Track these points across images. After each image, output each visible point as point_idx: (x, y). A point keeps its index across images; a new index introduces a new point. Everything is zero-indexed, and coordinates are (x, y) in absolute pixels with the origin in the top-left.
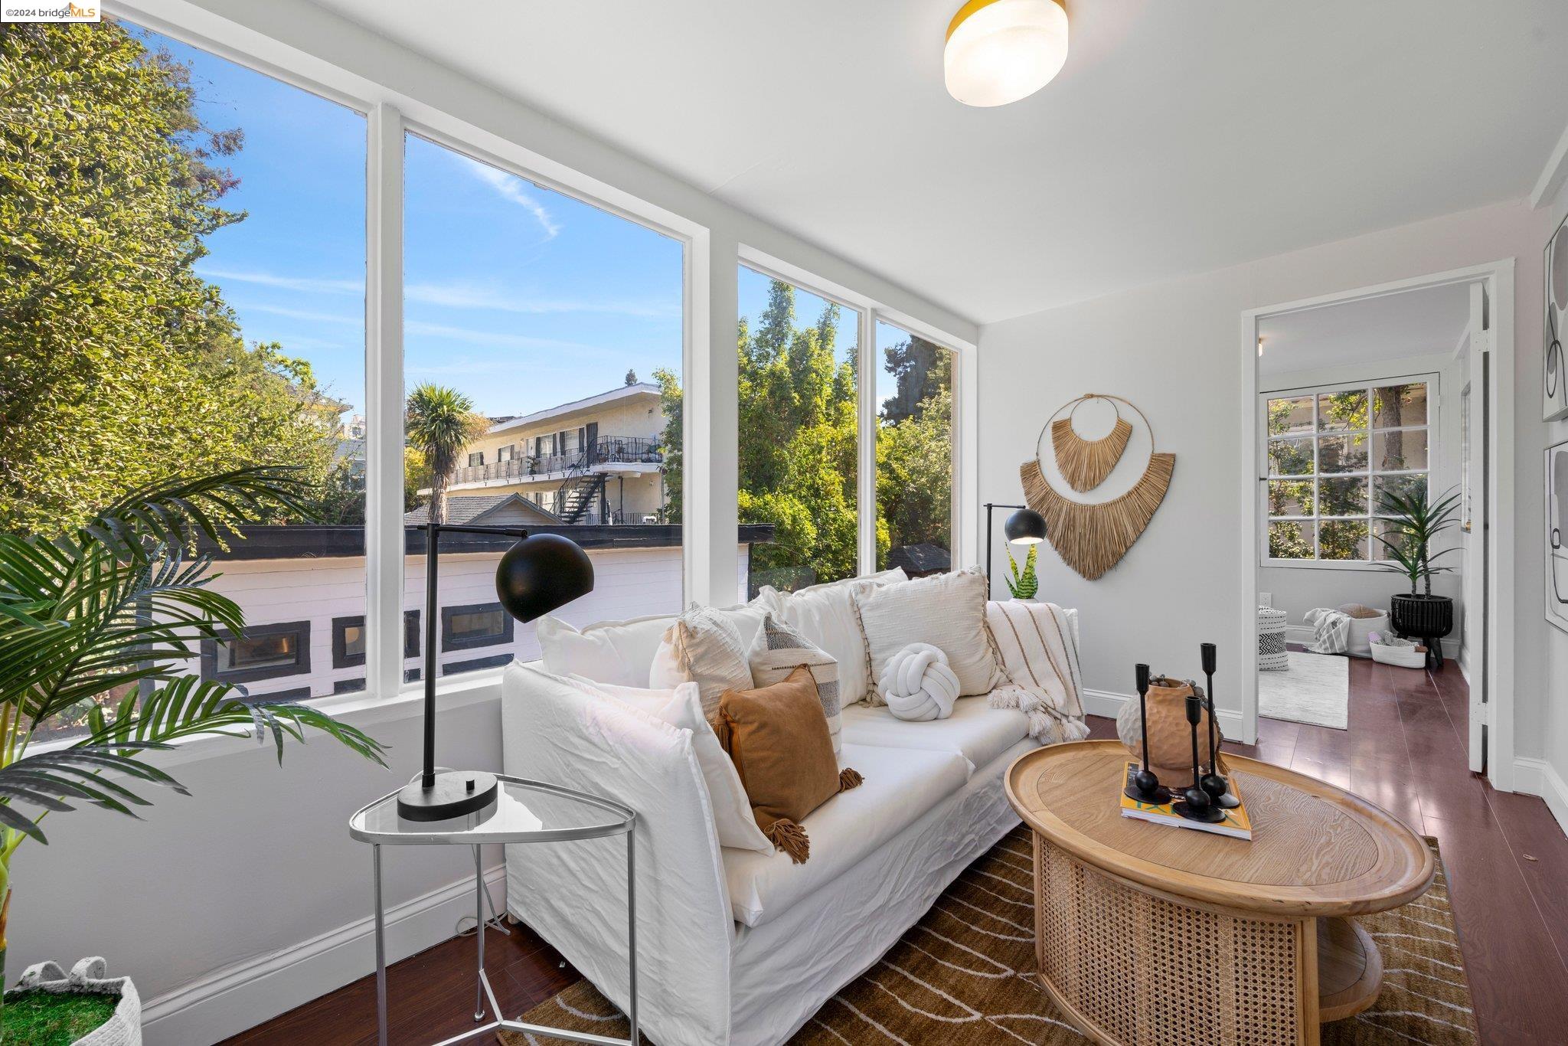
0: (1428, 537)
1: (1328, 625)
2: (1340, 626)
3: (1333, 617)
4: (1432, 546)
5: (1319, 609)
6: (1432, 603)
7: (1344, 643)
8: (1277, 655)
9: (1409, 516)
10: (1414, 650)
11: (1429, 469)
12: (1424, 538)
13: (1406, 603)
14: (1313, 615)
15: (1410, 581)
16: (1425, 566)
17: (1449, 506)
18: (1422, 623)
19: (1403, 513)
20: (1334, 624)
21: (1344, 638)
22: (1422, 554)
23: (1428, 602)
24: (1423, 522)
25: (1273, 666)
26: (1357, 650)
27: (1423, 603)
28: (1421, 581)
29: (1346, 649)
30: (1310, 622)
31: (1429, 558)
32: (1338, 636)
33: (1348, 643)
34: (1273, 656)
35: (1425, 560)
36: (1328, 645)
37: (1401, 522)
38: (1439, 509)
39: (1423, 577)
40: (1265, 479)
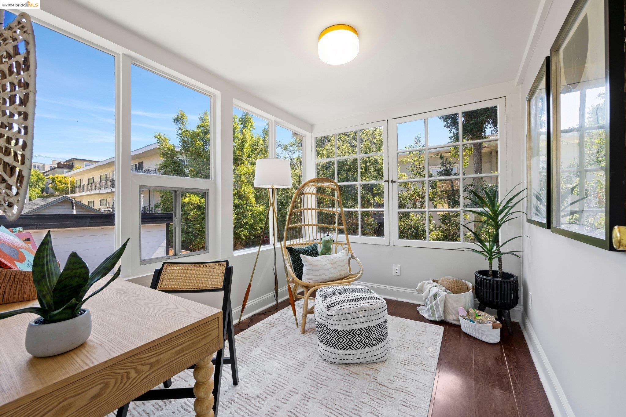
0: (500, 226)
1: (431, 297)
2: (438, 299)
3: (434, 290)
4: (503, 234)
5: (426, 282)
6: (504, 282)
7: (442, 313)
8: (374, 348)
9: (487, 209)
10: (491, 327)
11: (499, 172)
12: (497, 227)
13: (485, 281)
14: (422, 286)
15: (487, 262)
16: (498, 250)
17: (514, 201)
18: (497, 299)
19: (482, 207)
20: (435, 296)
21: (441, 309)
22: (495, 240)
23: (501, 281)
24: (496, 214)
25: (371, 359)
26: (451, 319)
27: (497, 281)
28: (495, 262)
29: (443, 318)
30: (421, 291)
31: (500, 244)
32: (437, 307)
33: (445, 312)
34: (371, 349)
35: (498, 245)
36: (431, 313)
37: (481, 214)
38: (508, 202)
39: (497, 258)
40: (395, 182)
